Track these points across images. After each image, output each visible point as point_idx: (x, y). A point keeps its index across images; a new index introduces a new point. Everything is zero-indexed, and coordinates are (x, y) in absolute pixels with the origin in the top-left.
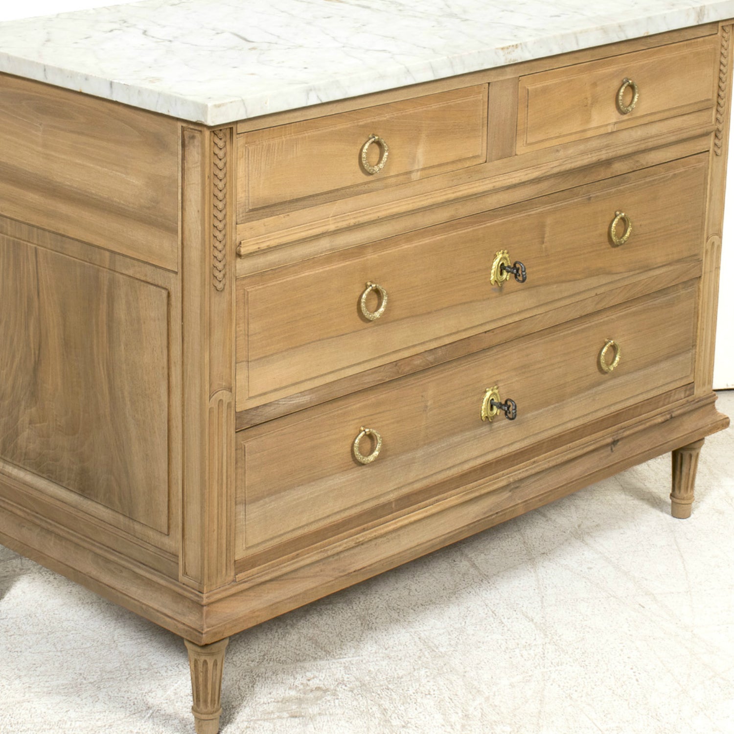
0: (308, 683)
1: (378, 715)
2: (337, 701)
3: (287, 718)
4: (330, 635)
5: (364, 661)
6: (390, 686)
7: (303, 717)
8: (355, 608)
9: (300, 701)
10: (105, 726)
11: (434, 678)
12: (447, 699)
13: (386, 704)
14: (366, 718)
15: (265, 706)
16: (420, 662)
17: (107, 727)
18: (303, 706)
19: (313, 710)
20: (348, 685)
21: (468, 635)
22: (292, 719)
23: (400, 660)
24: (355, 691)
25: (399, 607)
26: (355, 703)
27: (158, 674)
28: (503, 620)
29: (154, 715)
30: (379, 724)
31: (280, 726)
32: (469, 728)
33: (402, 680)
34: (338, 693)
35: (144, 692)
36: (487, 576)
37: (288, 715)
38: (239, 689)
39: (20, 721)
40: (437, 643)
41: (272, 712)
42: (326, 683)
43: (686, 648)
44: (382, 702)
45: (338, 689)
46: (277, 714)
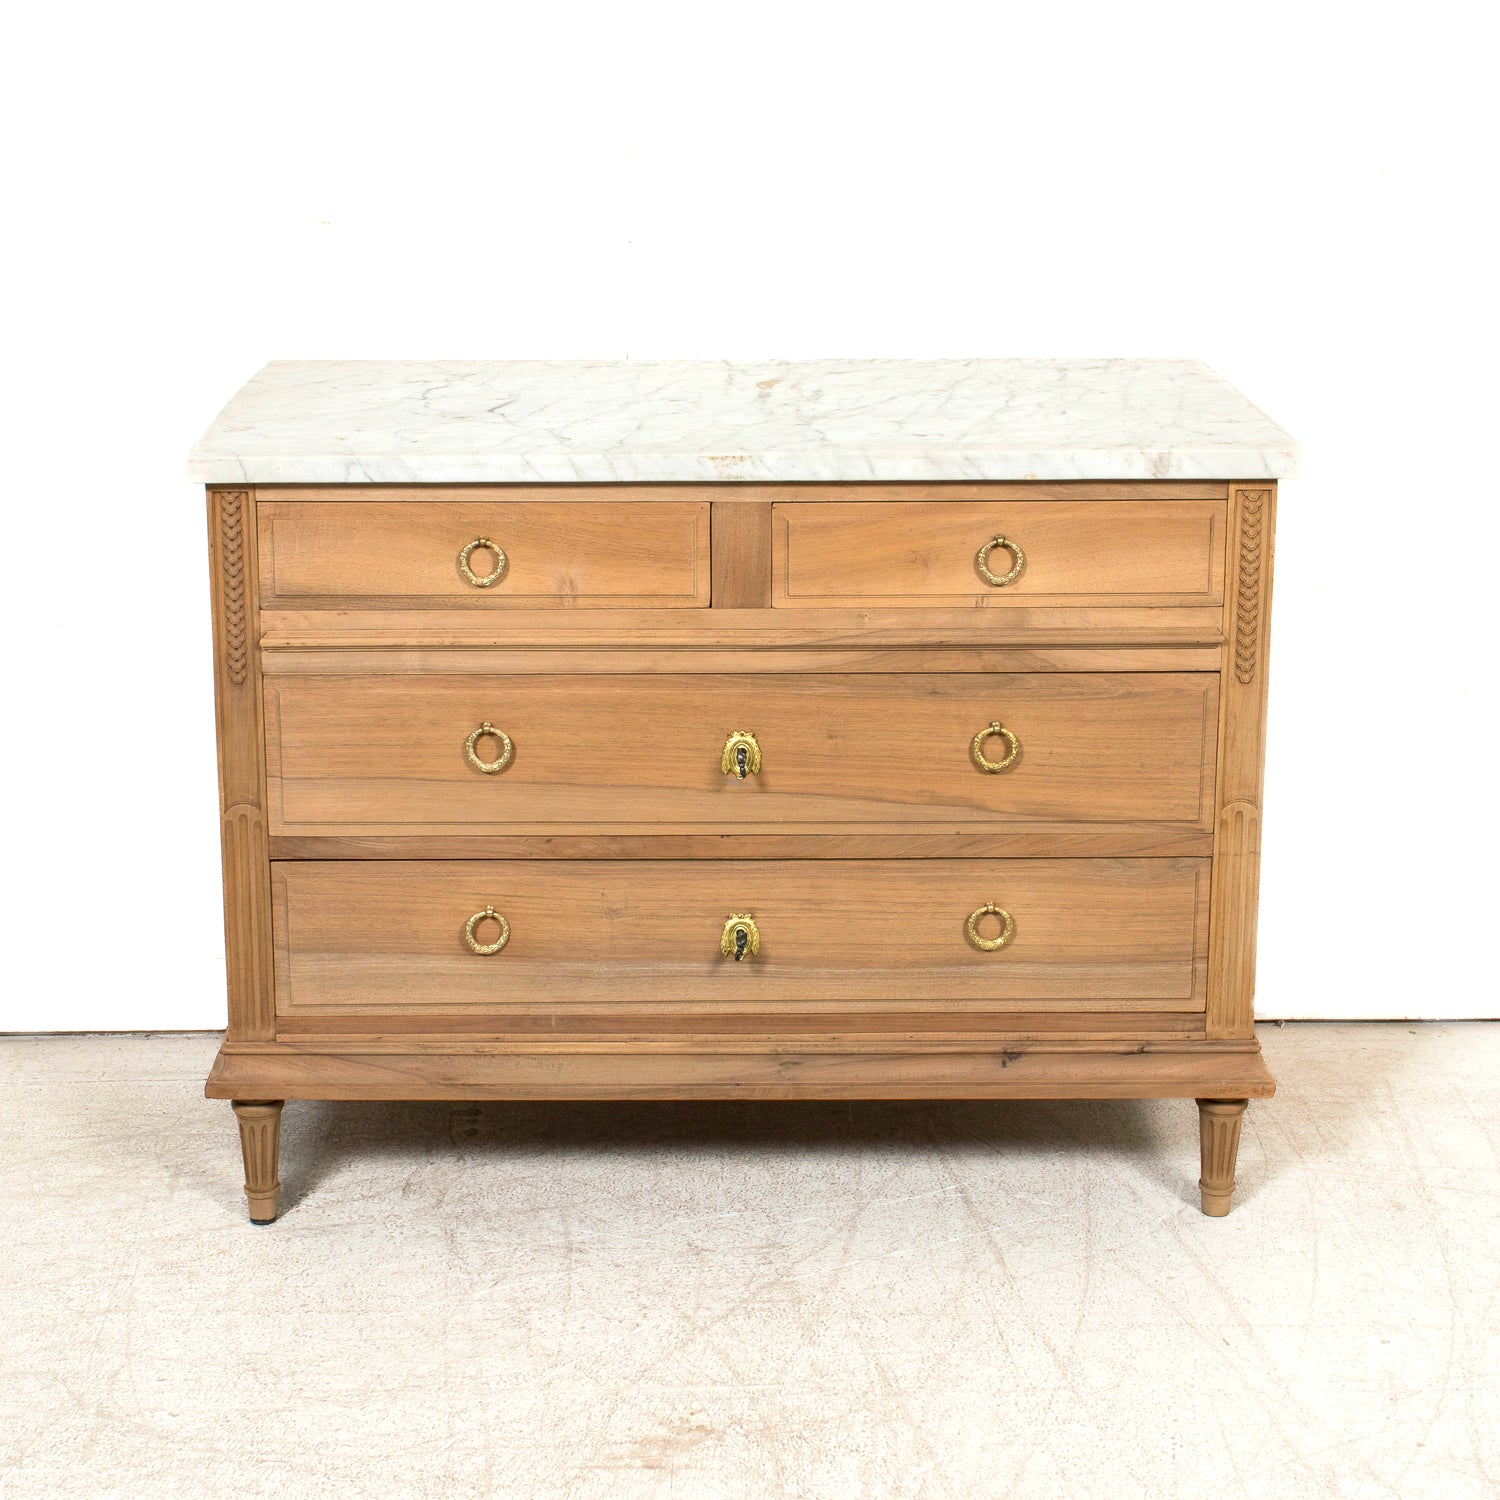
0: (690, 1418)
1: (770, 1475)
2: (719, 1449)
3: (638, 1468)
4: (750, 1349)
5: (782, 1393)
6: (804, 1433)
7: (662, 1468)
8: (802, 1311)
9: (667, 1444)
10: (379, 1457)
11: (873, 1427)
13: (788, 1459)
14: (751, 1479)
15: (614, 1447)
16: (863, 1400)
17: (382, 1458)
18: (668, 1452)
19: (681, 1459)
20: (745, 1426)
21: (950, 1365)
22: (645, 1470)
23: (836, 1394)
24: (752, 1437)
25: (866, 1314)
26: (744, 1454)
27: (485, 1386)
29: (455, 1446)
31: (624, 1480)
33: (826, 1425)
34: (725, 1437)
35: (455, 1411)
36: (1014, 1278)
37: (641, 1464)
38: (589, 1418)
40: (898, 1374)
41: (622, 1458)
42: (715, 1421)
44: (784, 1456)
45: (728, 1431)
46: (628, 1461)
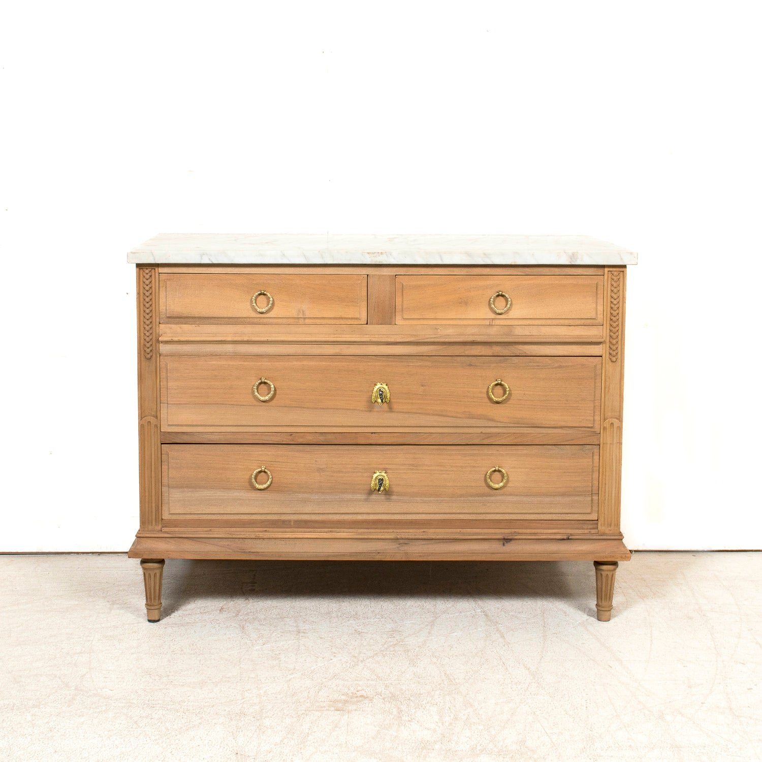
0: (357, 693)
1: (395, 713)
2: (371, 704)
3: (332, 711)
5: (401, 684)
7: (343, 710)
9: (346, 702)
11: (444, 696)
12: (447, 708)
15: (321, 703)
18: (346, 705)
20: (383, 696)
21: (480, 674)
22: (336, 711)
28: (508, 668)
30: (393, 718)
31: (325, 714)
32: (454, 725)
36: (509, 643)
37: (333, 709)
39: (156, 699)
41: (324, 707)
42: (369, 694)
43: (631, 692)
45: (375, 697)
46: (327, 708)
